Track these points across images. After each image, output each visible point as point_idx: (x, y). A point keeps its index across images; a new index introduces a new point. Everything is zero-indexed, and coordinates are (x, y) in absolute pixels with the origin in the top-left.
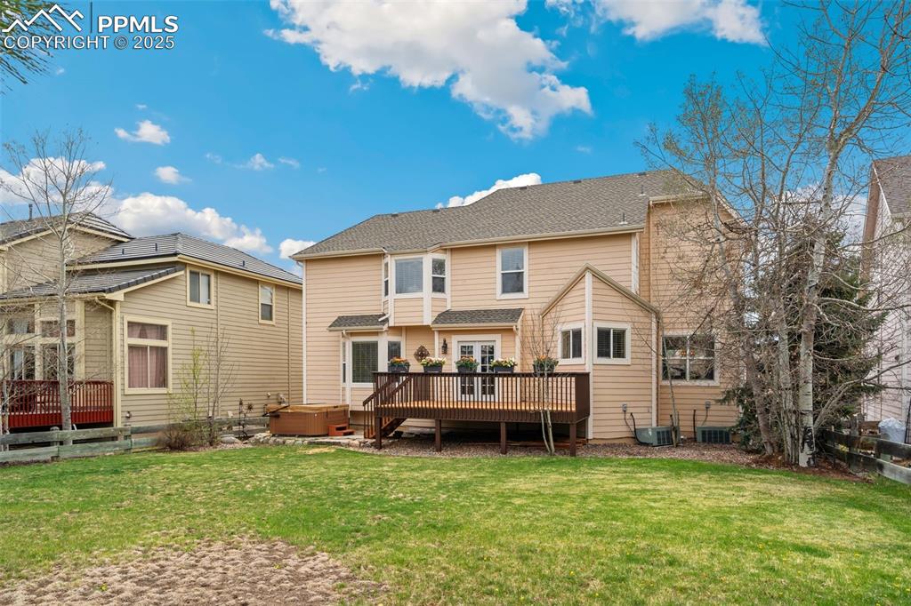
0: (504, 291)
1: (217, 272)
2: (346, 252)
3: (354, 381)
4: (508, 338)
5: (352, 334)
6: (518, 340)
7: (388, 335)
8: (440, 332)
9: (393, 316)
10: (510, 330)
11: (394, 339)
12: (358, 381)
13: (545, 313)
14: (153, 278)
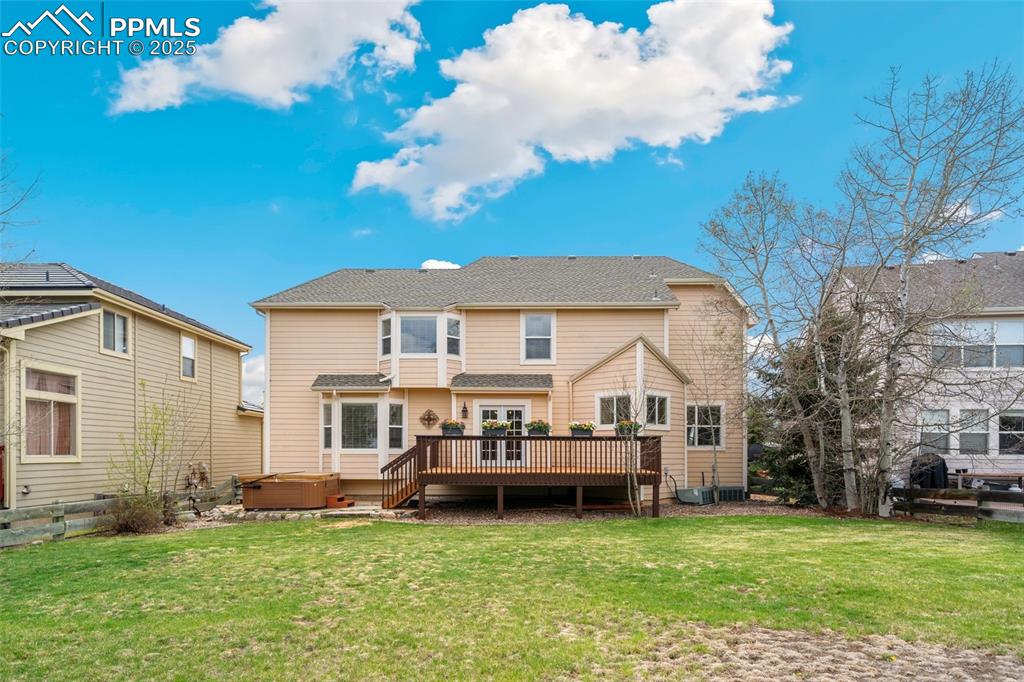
0: (529, 356)
1: (135, 315)
2: (330, 304)
3: (343, 447)
4: (539, 403)
5: (342, 395)
6: (550, 404)
7: (391, 396)
8: (458, 395)
9: (398, 377)
10: (545, 395)
11: (397, 401)
12: (347, 447)
13: (575, 381)
14: (63, 314)
